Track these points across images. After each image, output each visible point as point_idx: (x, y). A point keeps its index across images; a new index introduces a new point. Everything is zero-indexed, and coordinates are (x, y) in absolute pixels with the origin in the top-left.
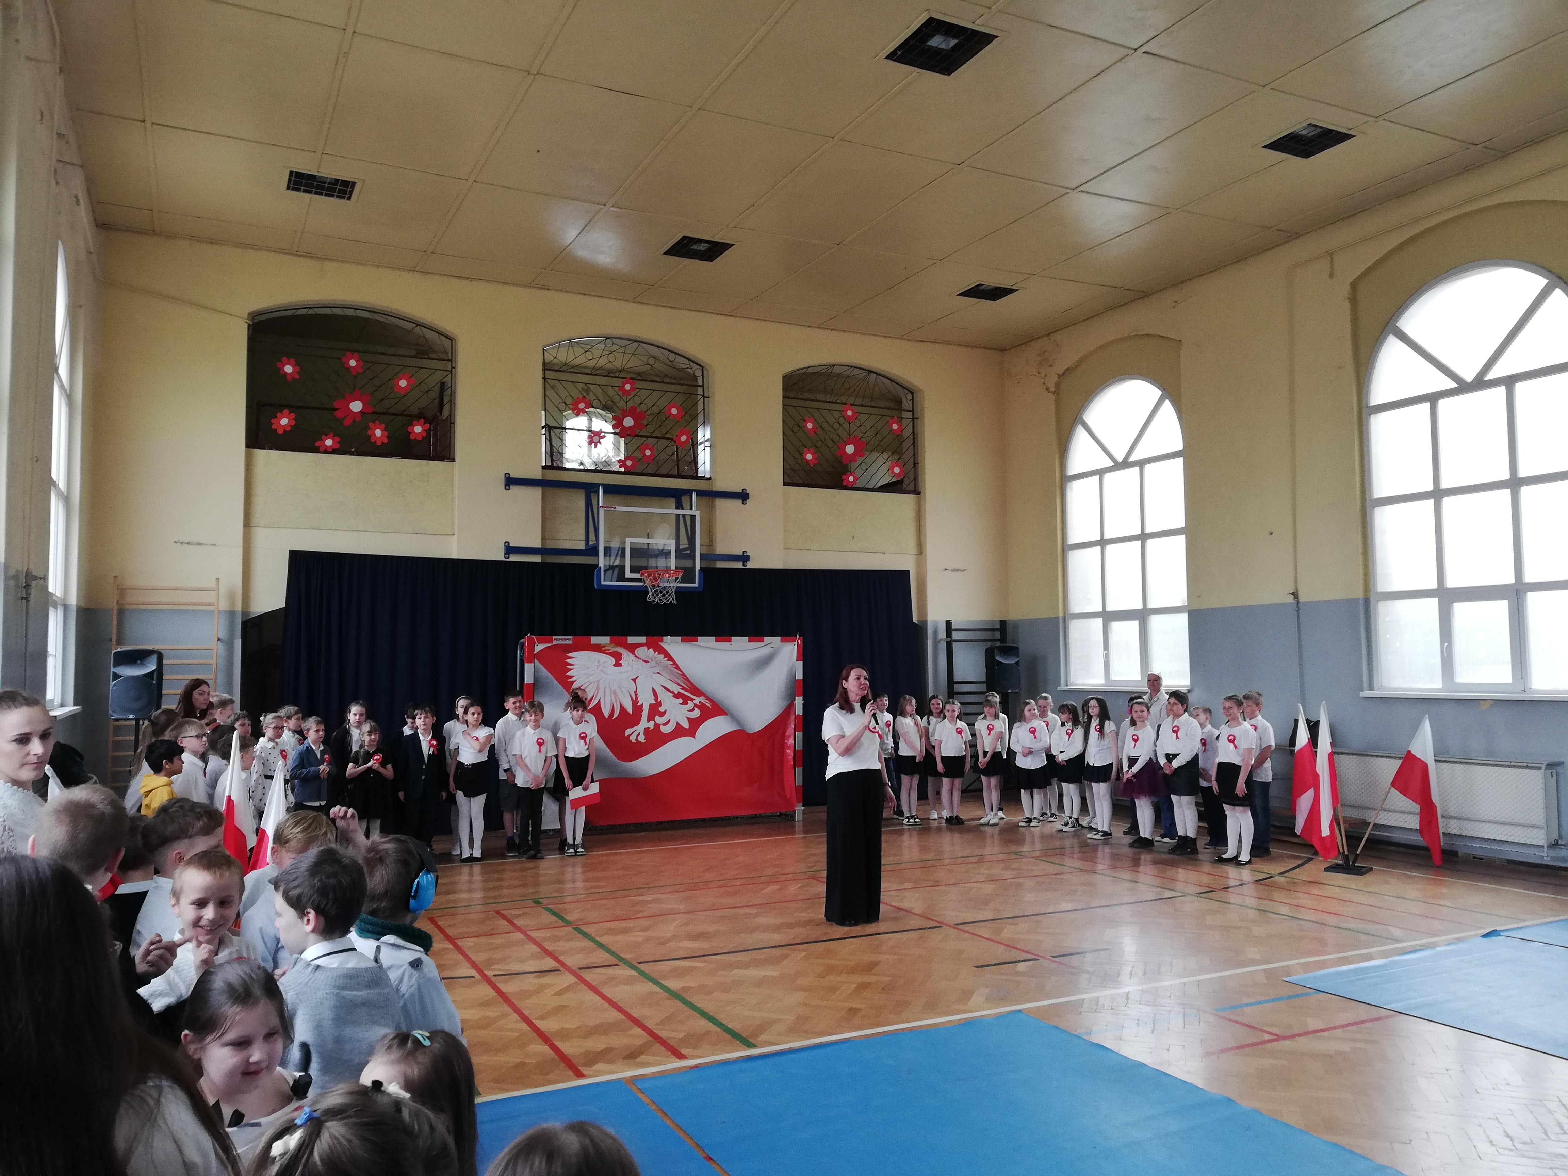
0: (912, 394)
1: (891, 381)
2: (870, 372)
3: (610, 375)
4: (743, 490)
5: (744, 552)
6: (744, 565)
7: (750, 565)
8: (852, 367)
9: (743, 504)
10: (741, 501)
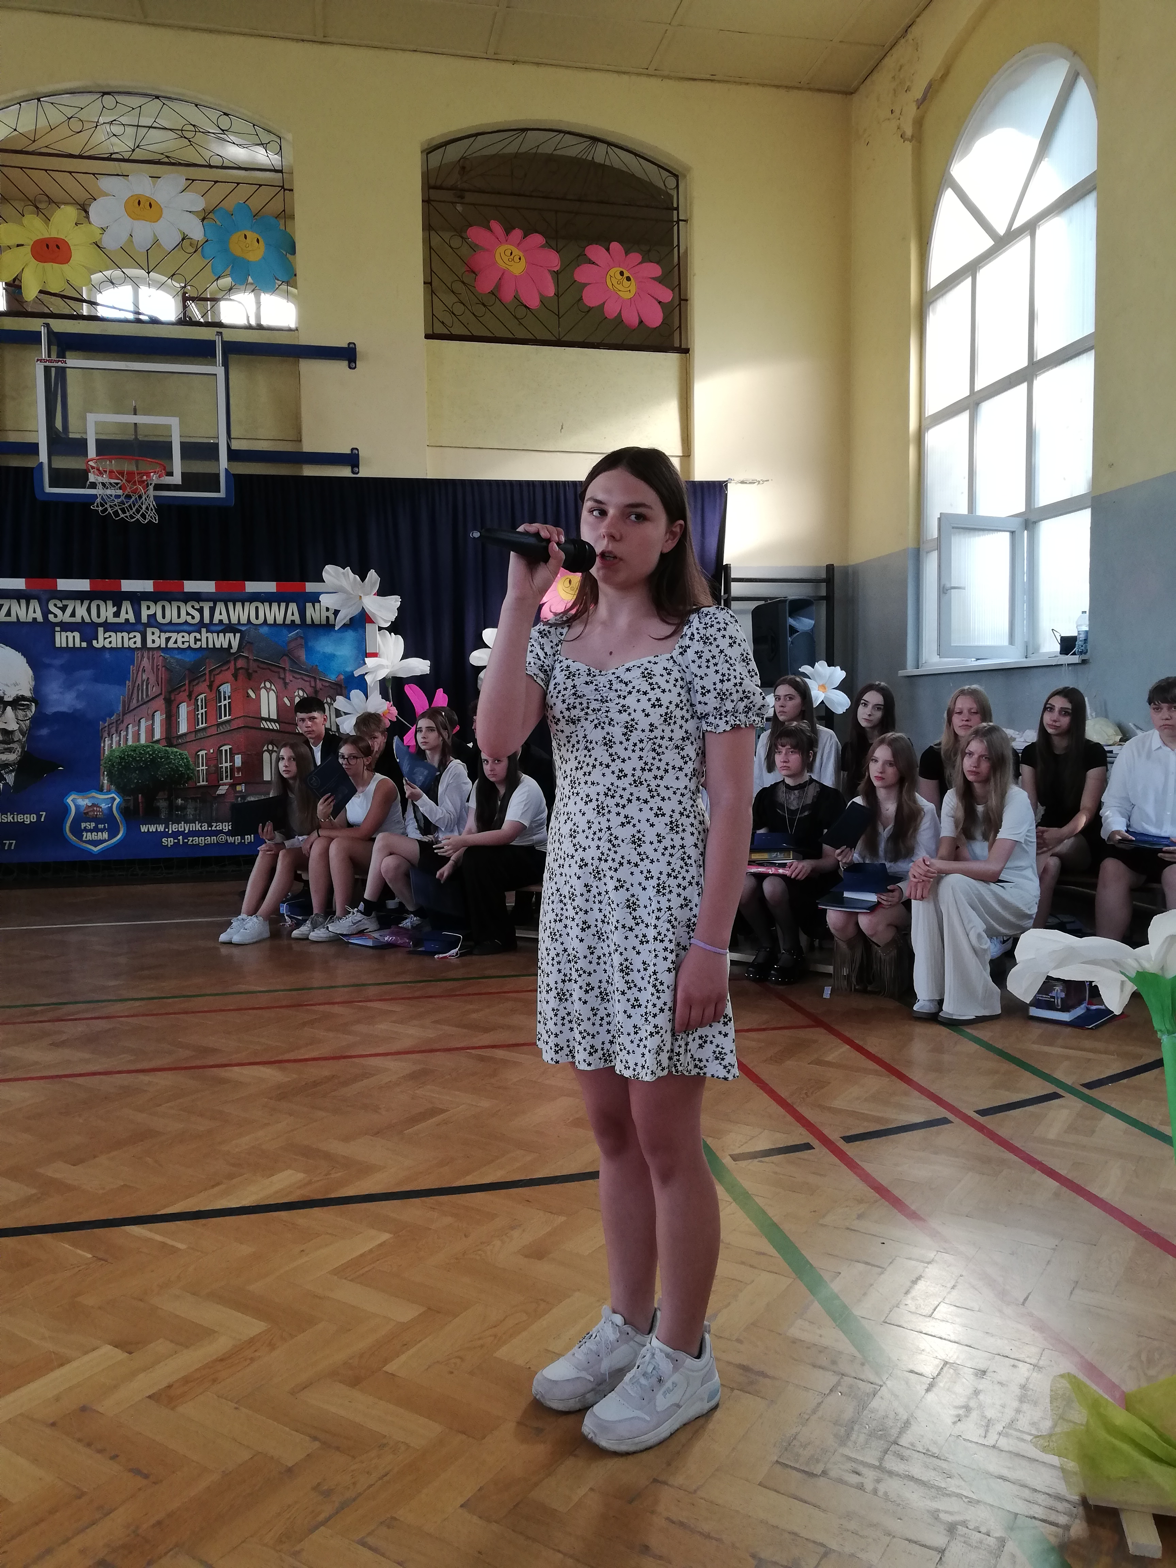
0: (676, 176)
1: (636, 155)
2: (595, 140)
3: (113, 156)
4: (349, 344)
5: (352, 449)
6: (353, 472)
7: (365, 472)
8: (560, 131)
9: (350, 368)
10: (346, 363)
